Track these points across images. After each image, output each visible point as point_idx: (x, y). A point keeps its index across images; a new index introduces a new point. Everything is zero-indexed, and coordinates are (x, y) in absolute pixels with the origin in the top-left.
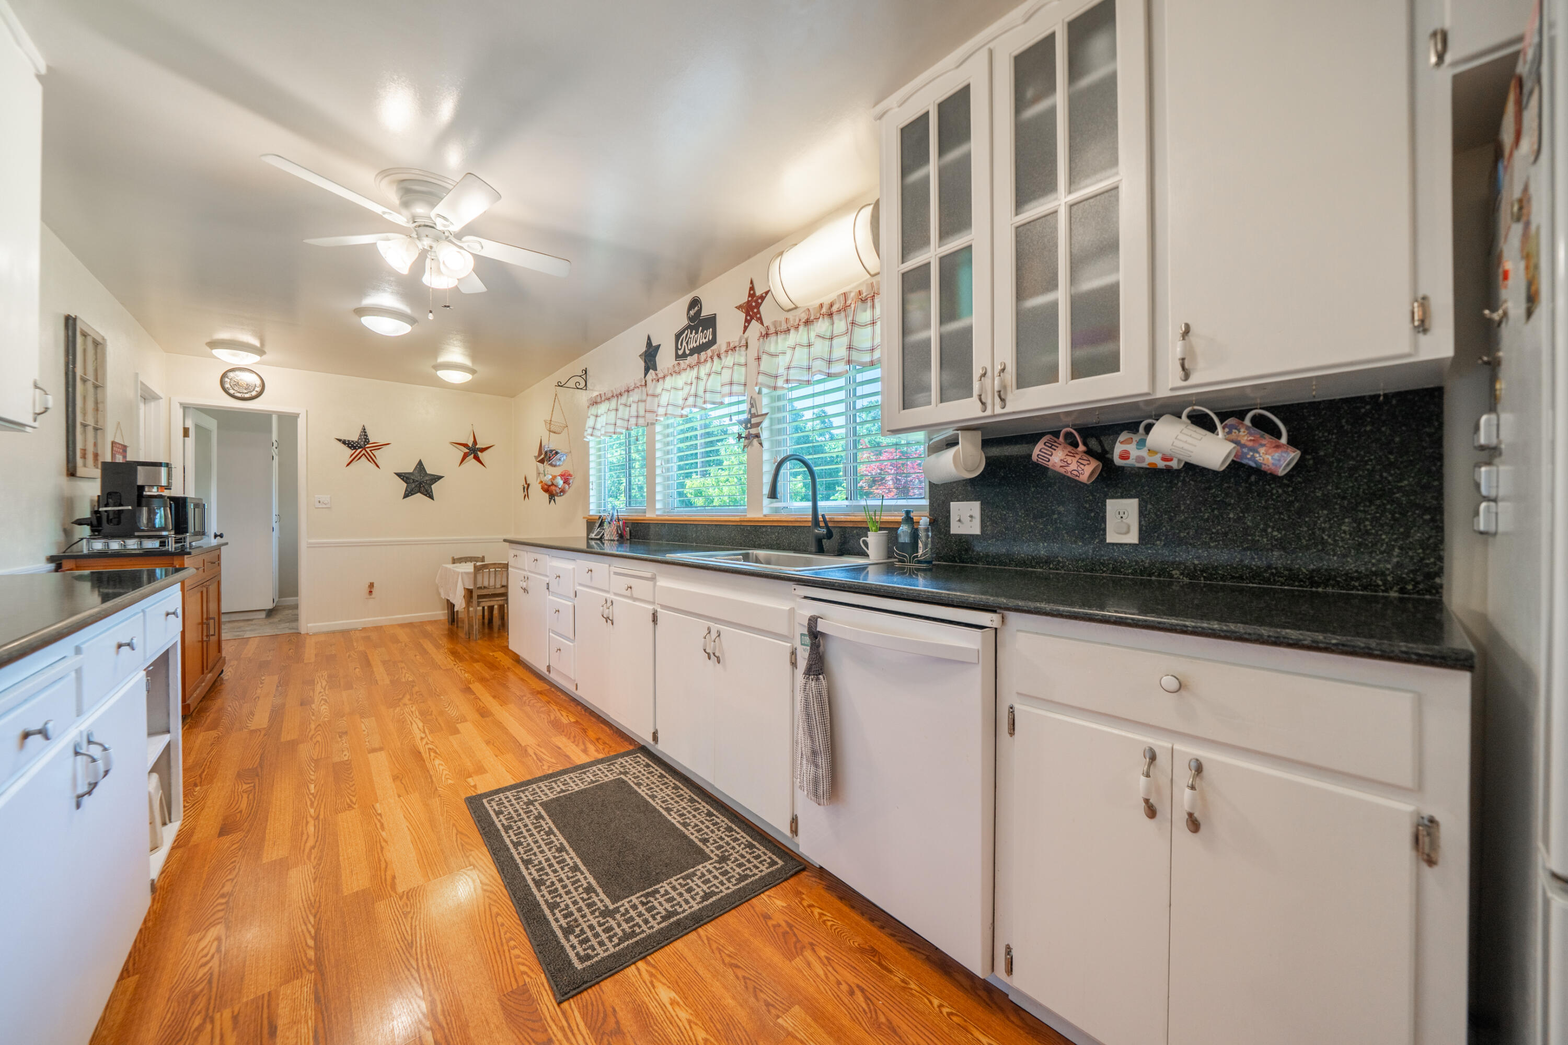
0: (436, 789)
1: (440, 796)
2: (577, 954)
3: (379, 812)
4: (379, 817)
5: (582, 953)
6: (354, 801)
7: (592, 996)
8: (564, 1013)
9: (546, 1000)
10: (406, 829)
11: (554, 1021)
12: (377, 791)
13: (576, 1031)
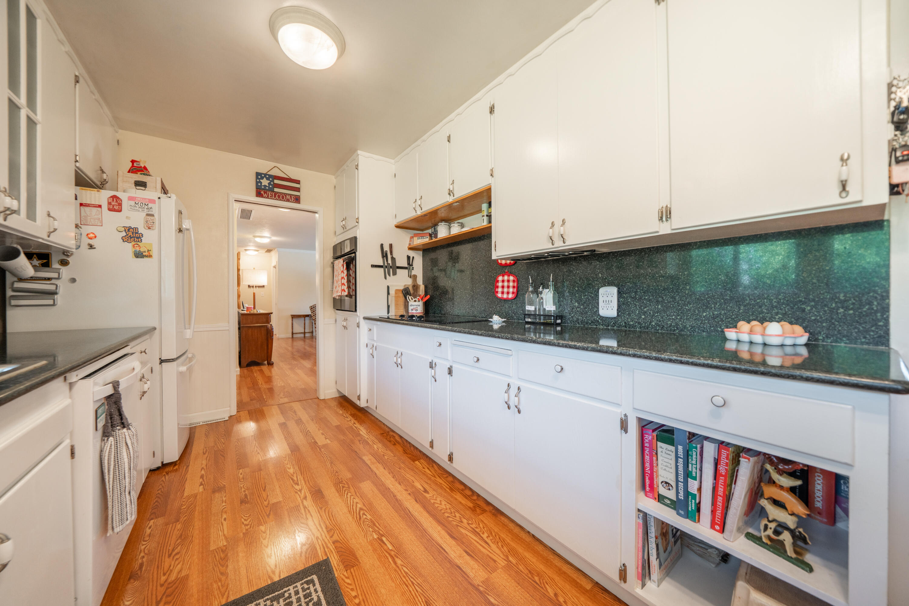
2: (314, 585)
5: (311, 586)
7: (310, 562)
8: (326, 554)
9: (335, 561)
11: (331, 551)
13: (321, 547)
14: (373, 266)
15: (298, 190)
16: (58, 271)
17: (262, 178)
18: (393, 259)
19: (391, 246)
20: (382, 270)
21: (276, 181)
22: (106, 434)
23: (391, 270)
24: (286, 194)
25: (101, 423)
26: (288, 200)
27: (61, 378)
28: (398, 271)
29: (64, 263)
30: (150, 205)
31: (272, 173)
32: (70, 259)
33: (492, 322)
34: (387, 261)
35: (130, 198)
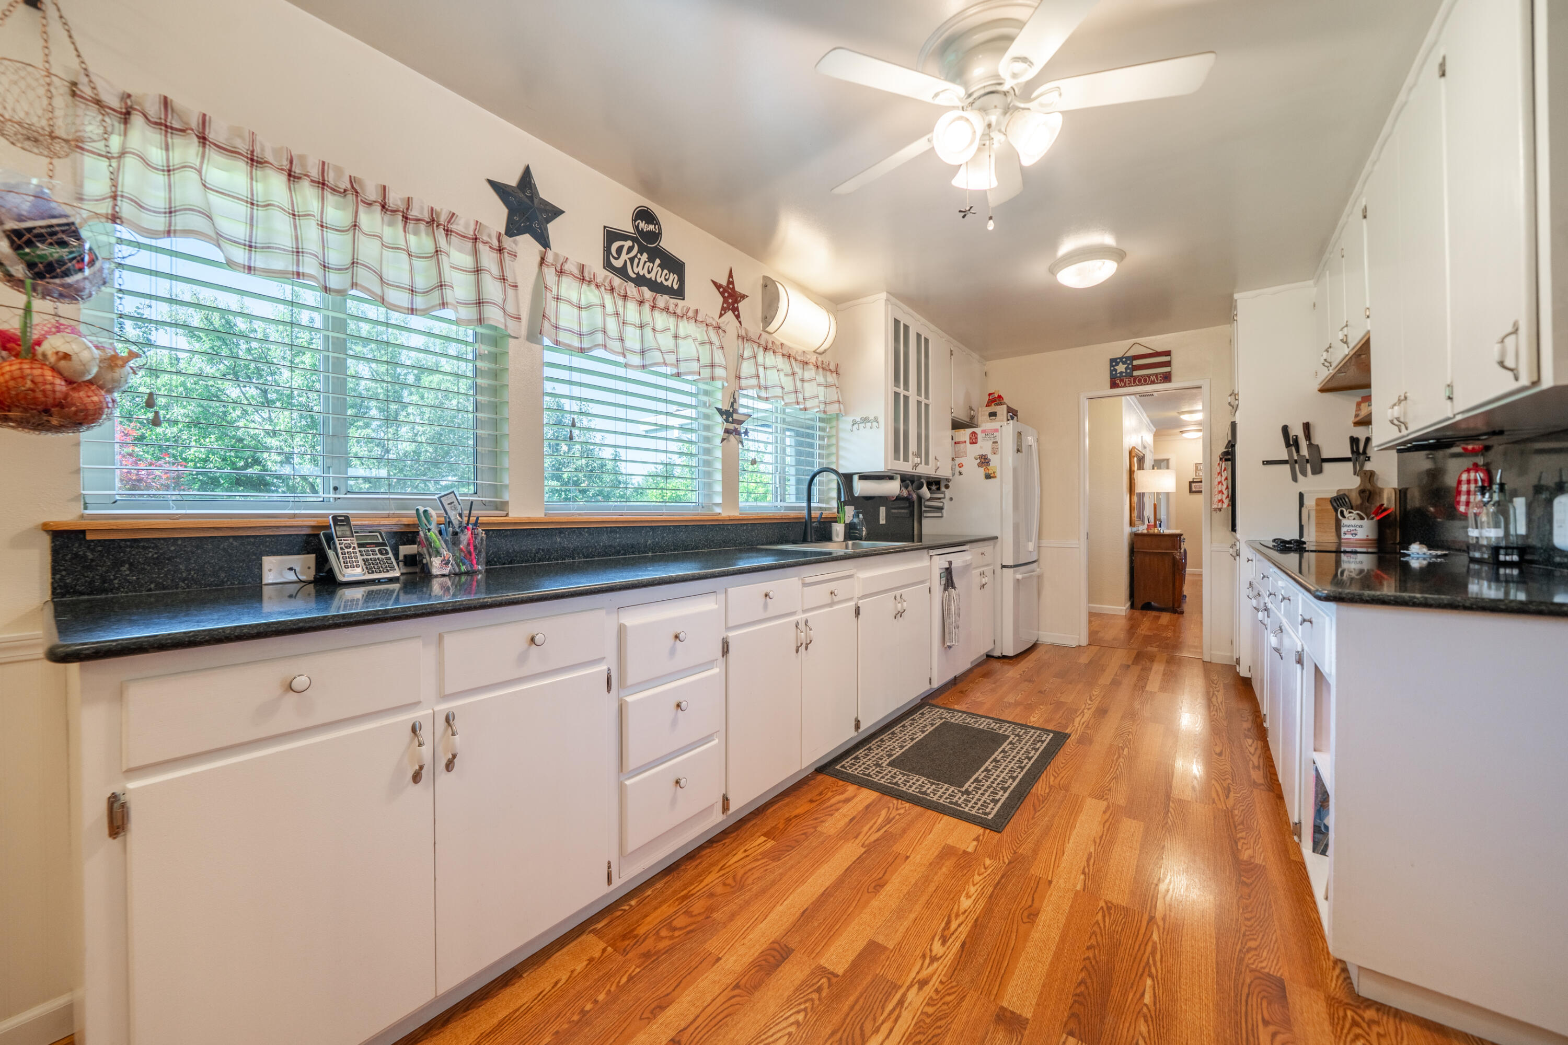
0: (1009, 863)
1: (1015, 853)
3: (1082, 877)
4: (1086, 870)
6: (1100, 914)
10: (1071, 841)
12: (1067, 909)
14: (1267, 463)
15: (1168, 364)
16: (943, 493)
17: (1117, 364)
18: (1312, 446)
19: (1307, 427)
20: (1287, 467)
21: (1136, 363)
22: (945, 589)
23: (1309, 466)
24: (1149, 376)
25: (943, 582)
26: (1153, 382)
27: (926, 551)
28: (1326, 466)
29: (947, 487)
30: (996, 434)
31: (1132, 353)
32: (950, 484)
33: (1409, 555)
34: (1298, 451)
35: (983, 431)
